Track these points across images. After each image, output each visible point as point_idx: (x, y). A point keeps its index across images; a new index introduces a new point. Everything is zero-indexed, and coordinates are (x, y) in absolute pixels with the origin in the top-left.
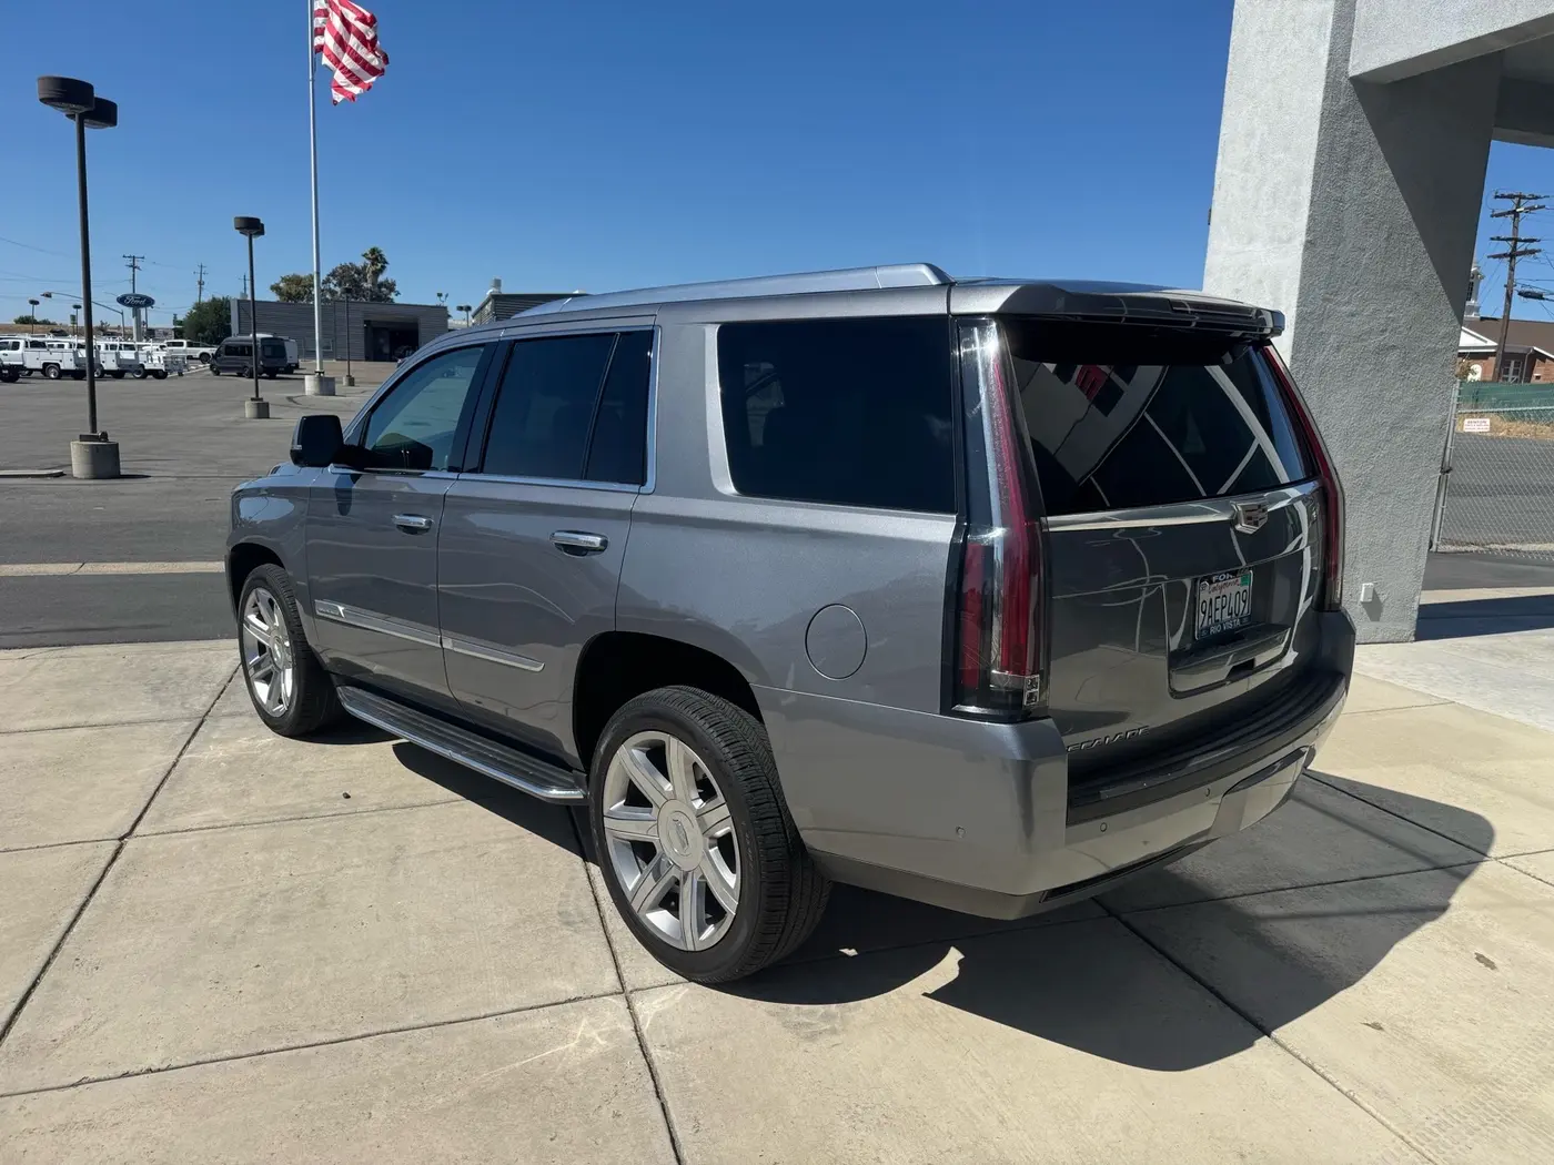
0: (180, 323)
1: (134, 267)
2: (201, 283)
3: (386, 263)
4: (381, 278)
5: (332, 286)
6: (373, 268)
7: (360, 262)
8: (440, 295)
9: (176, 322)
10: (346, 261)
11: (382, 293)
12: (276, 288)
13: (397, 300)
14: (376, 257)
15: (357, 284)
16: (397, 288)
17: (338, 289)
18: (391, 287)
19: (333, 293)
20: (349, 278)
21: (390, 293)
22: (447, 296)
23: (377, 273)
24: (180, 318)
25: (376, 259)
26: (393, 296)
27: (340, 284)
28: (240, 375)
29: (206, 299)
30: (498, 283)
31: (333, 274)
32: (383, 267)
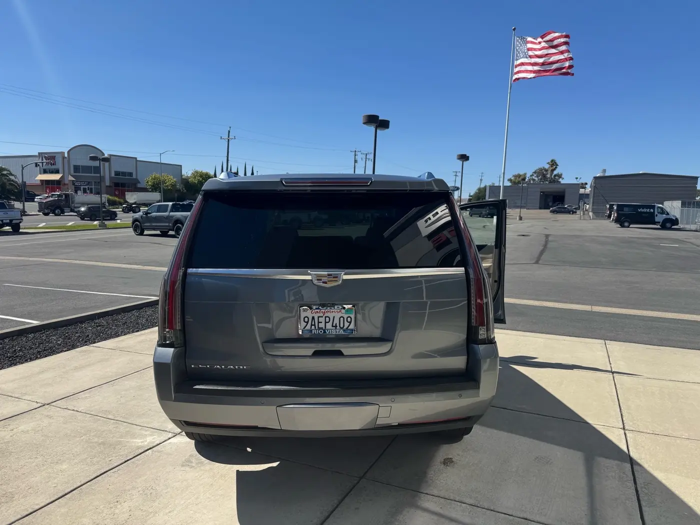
0: (471, 196)
1: (456, 176)
2: (481, 180)
3: (557, 165)
4: (555, 172)
5: (534, 177)
6: (551, 168)
7: (547, 166)
8: (577, 178)
9: (470, 196)
10: (541, 166)
11: (556, 179)
12: (510, 180)
13: (562, 181)
14: (554, 164)
15: (544, 176)
16: (563, 176)
17: (536, 179)
18: (560, 176)
19: (534, 180)
20: (541, 173)
21: (559, 179)
22: (580, 178)
23: (553, 171)
24: (471, 194)
25: (553, 164)
26: (560, 180)
27: (537, 177)
28: (480, 217)
29: (482, 186)
30: (604, 171)
31: (535, 172)
32: (556, 168)
